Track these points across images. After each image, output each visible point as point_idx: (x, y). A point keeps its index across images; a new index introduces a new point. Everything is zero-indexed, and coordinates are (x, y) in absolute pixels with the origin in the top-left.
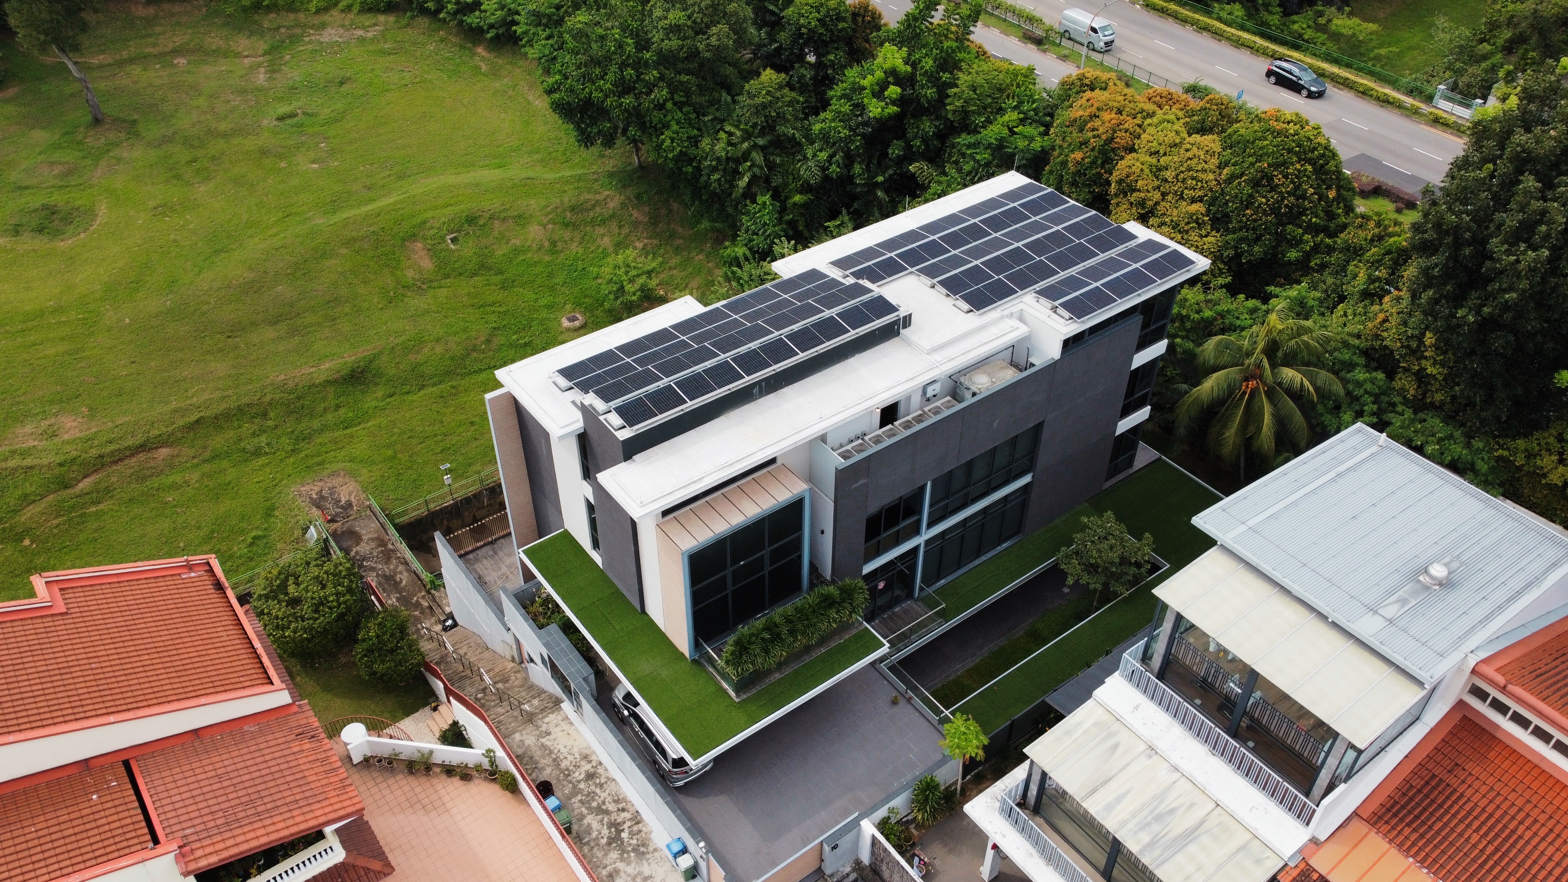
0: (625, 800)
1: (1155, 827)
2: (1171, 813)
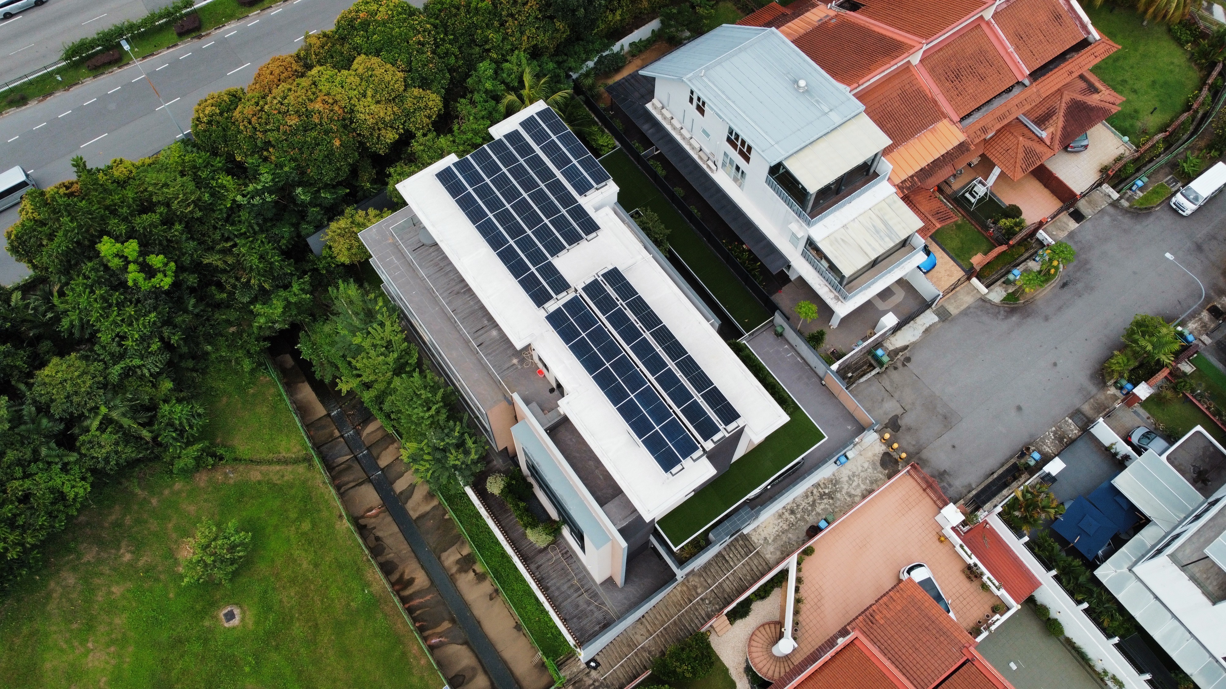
0: (806, 492)
1: (882, 234)
2: (874, 226)
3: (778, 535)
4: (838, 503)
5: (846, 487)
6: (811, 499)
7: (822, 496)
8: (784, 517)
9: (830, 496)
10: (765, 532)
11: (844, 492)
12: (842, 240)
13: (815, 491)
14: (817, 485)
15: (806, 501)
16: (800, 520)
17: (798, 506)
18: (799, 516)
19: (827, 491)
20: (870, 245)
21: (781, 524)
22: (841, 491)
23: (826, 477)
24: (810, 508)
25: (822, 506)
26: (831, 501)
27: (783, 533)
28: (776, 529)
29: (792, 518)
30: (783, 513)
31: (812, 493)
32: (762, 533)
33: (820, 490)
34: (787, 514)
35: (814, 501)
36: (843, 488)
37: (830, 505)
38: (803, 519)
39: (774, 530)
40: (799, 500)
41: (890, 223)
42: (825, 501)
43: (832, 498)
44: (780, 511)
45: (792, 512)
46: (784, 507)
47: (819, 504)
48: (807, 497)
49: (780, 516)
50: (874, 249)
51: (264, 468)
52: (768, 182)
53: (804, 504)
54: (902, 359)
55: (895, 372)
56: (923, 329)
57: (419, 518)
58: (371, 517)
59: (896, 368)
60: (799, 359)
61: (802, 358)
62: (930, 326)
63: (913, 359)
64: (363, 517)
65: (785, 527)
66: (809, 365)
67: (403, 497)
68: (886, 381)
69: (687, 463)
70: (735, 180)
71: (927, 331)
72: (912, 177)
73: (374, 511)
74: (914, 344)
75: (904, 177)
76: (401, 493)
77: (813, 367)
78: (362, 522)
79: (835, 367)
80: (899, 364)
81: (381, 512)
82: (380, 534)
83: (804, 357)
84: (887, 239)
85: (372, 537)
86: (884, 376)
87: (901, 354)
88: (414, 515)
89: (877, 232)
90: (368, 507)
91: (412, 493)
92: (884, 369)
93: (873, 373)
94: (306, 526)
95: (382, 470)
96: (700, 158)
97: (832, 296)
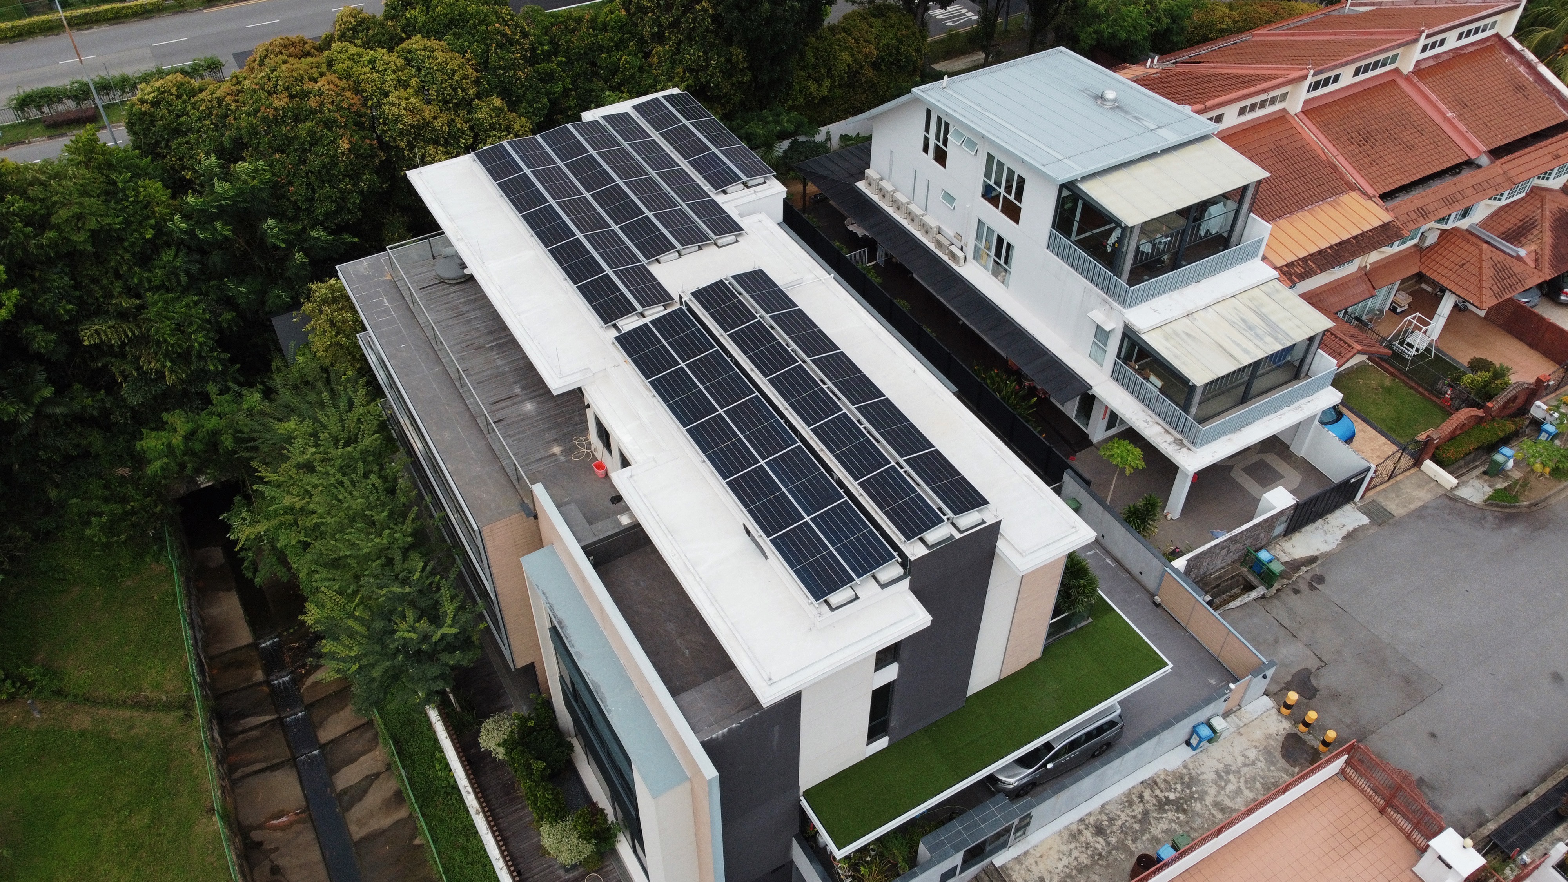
0: (1128, 795)
1: (1258, 331)
2: (1243, 320)
3: (1069, 876)
4: (1198, 822)
5: (1212, 791)
6: (1138, 809)
7: (1161, 805)
8: (1082, 839)
9: (1179, 806)
10: (1041, 866)
11: (1208, 801)
12: (1187, 334)
13: (1147, 794)
14: (1152, 783)
15: (1128, 811)
16: (1116, 848)
17: (1111, 820)
18: (1113, 840)
19: (1172, 796)
20: (1238, 345)
21: (1075, 853)
22: (1201, 799)
23: (1170, 768)
24: (1137, 827)
25: (1163, 826)
26: (1182, 817)
27: (1080, 871)
28: (1065, 861)
29: (1099, 844)
30: (1080, 832)
31: (1141, 797)
32: (1034, 868)
33: (1158, 792)
34: (1088, 835)
35: (1146, 814)
36: (1206, 793)
37: (1180, 824)
38: (1121, 846)
39: (1060, 865)
40: (1113, 809)
41: (1273, 318)
42: (1170, 815)
43: (1185, 811)
44: (1074, 828)
45: (1099, 831)
46: (1082, 820)
47: (1158, 819)
48: (1131, 804)
49: (1074, 836)
50: (1246, 351)
51: (102, 712)
52: (1051, 246)
53: (1123, 817)
54: (1308, 577)
55: (1294, 596)
56: (1344, 532)
57: (363, 839)
58: (275, 828)
59: (1296, 592)
60: (1108, 560)
61: (1115, 559)
62: (1355, 530)
63: (1329, 579)
64: (260, 827)
65: (1084, 859)
66: (1128, 572)
67: (346, 798)
68: (1278, 610)
69: (866, 587)
70: (995, 274)
71: (1349, 536)
72: (1304, 260)
73: (284, 819)
74: (1327, 555)
75: (1291, 258)
76: (345, 791)
77: (1135, 571)
78: (256, 835)
79: (1180, 563)
80: (1303, 586)
81: (297, 822)
82: (282, 862)
83: (1119, 556)
84: (1269, 339)
85: (266, 866)
86: (1276, 602)
87: (1304, 569)
88: (357, 832)
89: (1251, 328)
90: (277, 809)
91: (365, 792)
92: (1273, 590)
93: (1254, 594)
94: (139, 821)
95: (322, 747)
96: (939, 244)
97: (1170, 439)
